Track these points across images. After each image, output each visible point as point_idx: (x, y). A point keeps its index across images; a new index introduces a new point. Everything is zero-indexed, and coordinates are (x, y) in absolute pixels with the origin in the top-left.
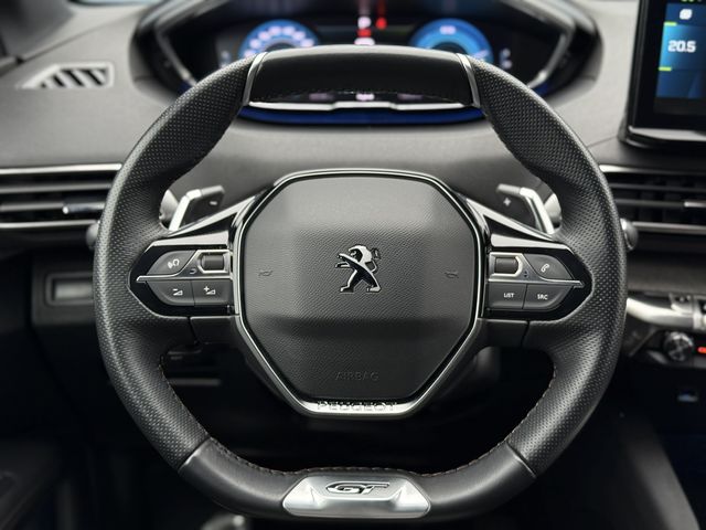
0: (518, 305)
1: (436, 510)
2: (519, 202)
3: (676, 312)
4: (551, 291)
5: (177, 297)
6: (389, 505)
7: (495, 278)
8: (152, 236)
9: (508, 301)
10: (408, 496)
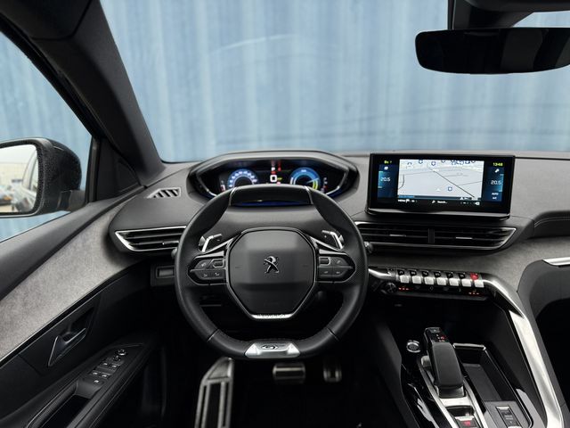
0: (329, 276)
1: (301, 354)
2: (330, 236)
3: (390, 275)
4: (341, 270)
5: (205, 277)
6: (285, 353)
7: (321, 266)
8: (196, 255)
9: (326, 274)
10: (292, 349)
